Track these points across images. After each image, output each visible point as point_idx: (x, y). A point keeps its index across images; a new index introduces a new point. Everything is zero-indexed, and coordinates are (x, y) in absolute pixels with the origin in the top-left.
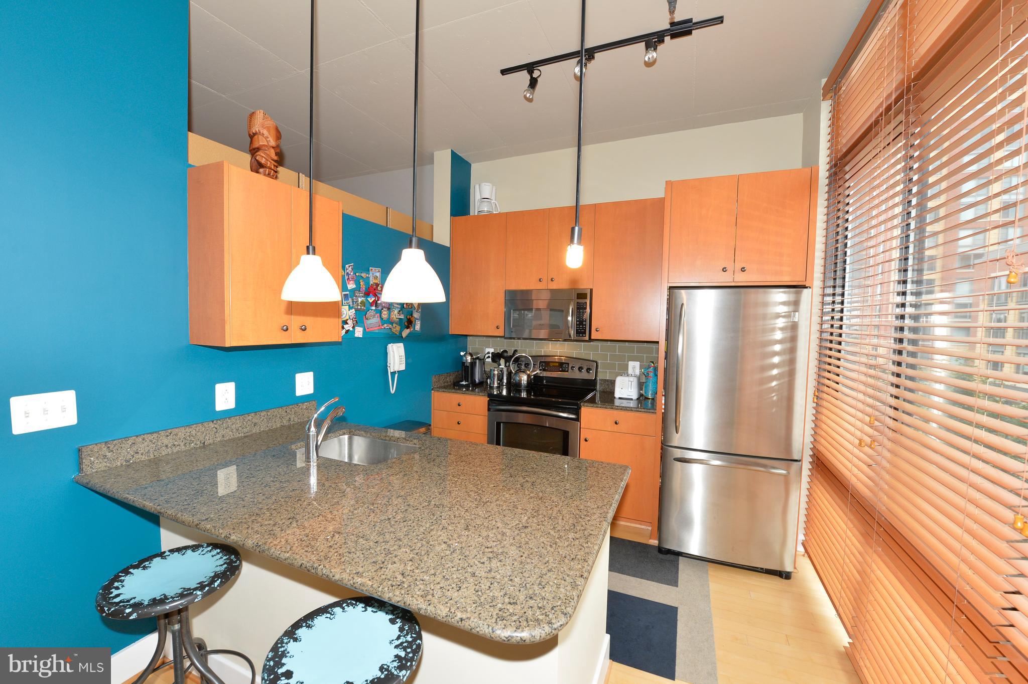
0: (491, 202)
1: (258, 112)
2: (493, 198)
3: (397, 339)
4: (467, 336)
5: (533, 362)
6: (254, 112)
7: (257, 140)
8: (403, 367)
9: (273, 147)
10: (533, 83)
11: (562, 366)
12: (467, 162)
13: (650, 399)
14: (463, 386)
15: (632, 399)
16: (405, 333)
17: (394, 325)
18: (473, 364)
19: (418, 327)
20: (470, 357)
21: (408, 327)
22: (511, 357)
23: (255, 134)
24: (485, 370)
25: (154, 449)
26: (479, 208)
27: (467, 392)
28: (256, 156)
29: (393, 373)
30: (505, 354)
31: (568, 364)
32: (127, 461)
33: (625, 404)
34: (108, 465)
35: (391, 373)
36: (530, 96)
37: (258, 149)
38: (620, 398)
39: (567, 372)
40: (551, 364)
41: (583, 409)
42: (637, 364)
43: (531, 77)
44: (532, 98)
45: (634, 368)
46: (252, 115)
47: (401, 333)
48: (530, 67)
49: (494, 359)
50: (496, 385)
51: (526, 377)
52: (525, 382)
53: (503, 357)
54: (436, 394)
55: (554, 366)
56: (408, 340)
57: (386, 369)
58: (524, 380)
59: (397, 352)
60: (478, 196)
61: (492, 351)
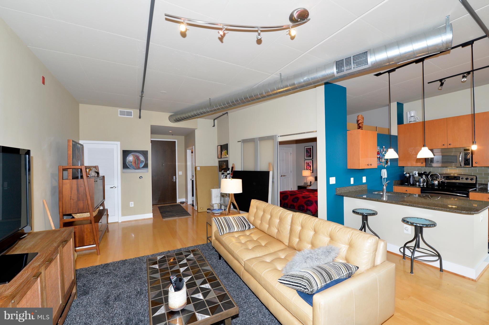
0: (414, 118)
2: (416, 116)
3: (384, 168)
5: (440, 176)
8: (387, 177)
10: (442, 84)
11: (455, 178)
12: (402, 104)
14: (406, 185)
16: (386, 166)
17: (383, 163)
18: (410, 176)
19: (389, 164)
20: (408, 174)
21: (387, 164)
22: (429, 174)
24: (415, 180)
25: (344, 190)
26: (409, 120)
29: (384, 179)
31: (460, 177)
34: (339, 192)
35: (383, 178)
36: (441, 88)
37: (360, 124)
39: (459, 180)
40: (450, 177)
41: (470, 193)
43: (441, 82)
47: (385, 166)
48: (441, 80)
49: (420, 175)
50: (422, 185)
51: (437, 182)
52: (437, 184)
53: (425, 174)
54: (395, 187)
55: (451, 178)
56: (387, 168)
57: (382, 177)
58: (436, 183)
59: (384, 172)
60: (409, 116)
61: (417, 172)
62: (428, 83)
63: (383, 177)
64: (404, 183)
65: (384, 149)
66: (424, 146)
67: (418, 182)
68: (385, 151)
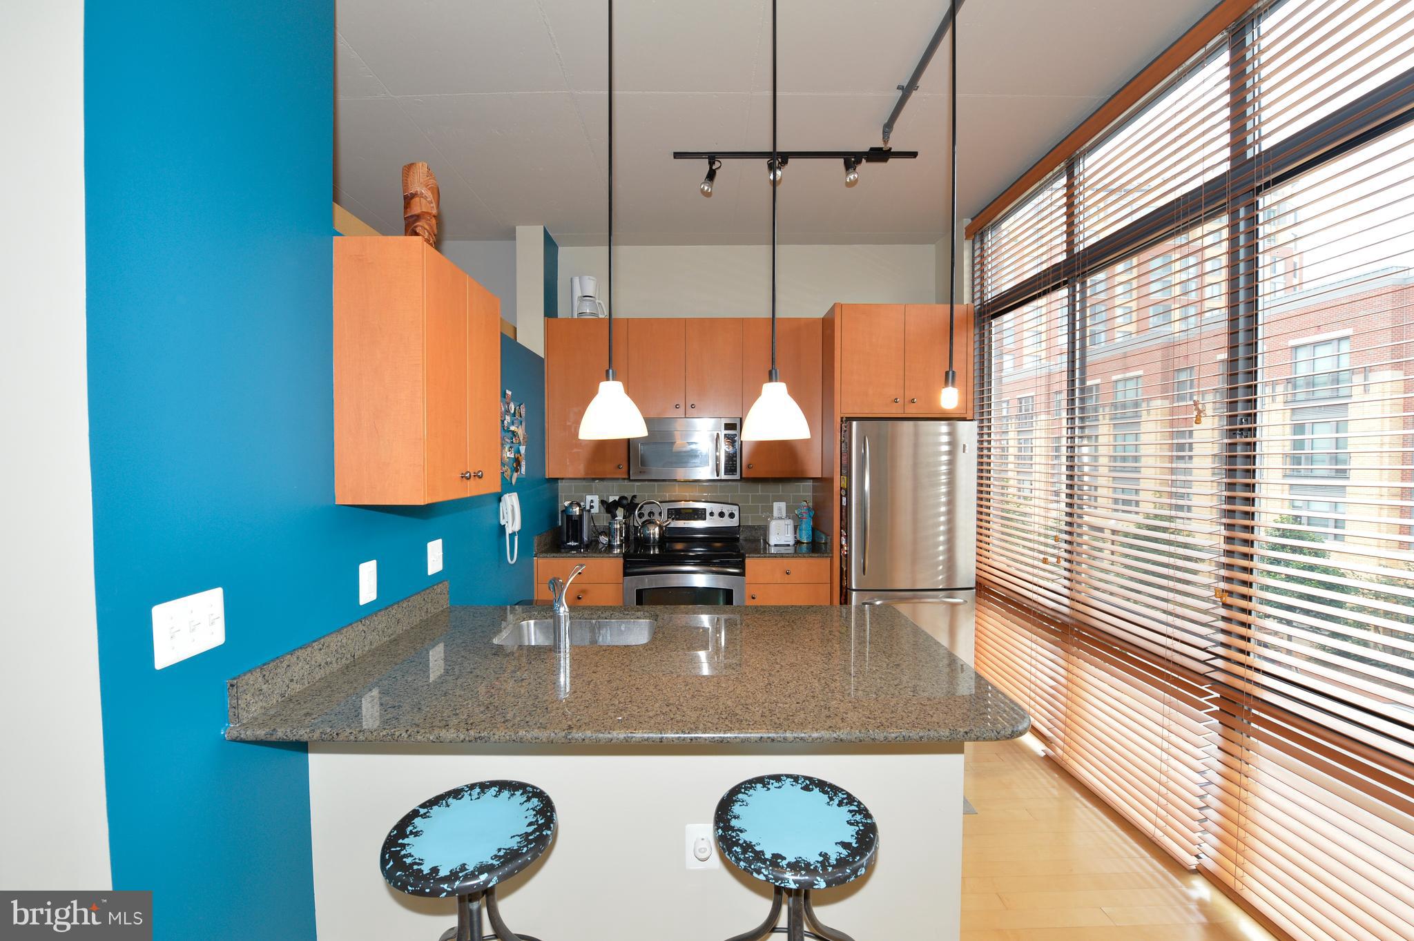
0: (594, 302)
1: (420, 165)
3: (510, 487)
4: (558, 479)
5: (662, 509)
6: (413, 164)
7: (419, 204)
8: (520, 526)
9: (434, 216)
10: (711, 176)
11: (696, 512)
12: (555, 244)
13: (804, 543)
14: (573, 548)
15: (789, 545)
16: (515, 479)
17: (507, 469)
18: (581, 516)
19: (523, 469)
20: (578, 508)
21: (517, 472)
23: (413, 196)
24: (594, 526)
25: (308, 672)
26: (578, 309)
27: (578, 555)
28: (416, 227)
30: (625, 502)
31: (706, 509)
32: (283, 696)
33: (783, 550)
34: (264, 704)
35: (510, 535)
36: (708, 189)
37: (418, 217)
38: (776, 545)
39: (706, 519)
40: (684, 511)
41: (747, 561)
42: (783, 505)
43: (711, 168)
44: (711, 191)
45: (780, 509)
46: (409, 168)
47: (512, 480)
48: (712, 157)
49: (610, 508)
50: (618, 543)
51: (657, 530)
52: (657, 536)
53: (623, 506)
54: (540, 561)
55: (686, 513)
56: (519, 488)
57: (503, 528)
58: (654, 534)
59: (513, 506)
60: (578, 293)
61: (596, 499)
62: (677, 155)
63: (509, 531)
64: (565, 540)
65: (508, 404)
66: (771, 377)
67: (602, 532)
68: (512, 411)
